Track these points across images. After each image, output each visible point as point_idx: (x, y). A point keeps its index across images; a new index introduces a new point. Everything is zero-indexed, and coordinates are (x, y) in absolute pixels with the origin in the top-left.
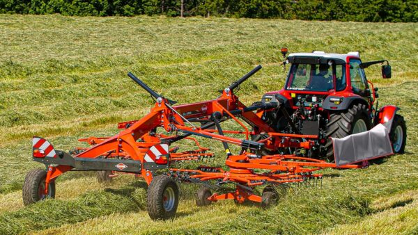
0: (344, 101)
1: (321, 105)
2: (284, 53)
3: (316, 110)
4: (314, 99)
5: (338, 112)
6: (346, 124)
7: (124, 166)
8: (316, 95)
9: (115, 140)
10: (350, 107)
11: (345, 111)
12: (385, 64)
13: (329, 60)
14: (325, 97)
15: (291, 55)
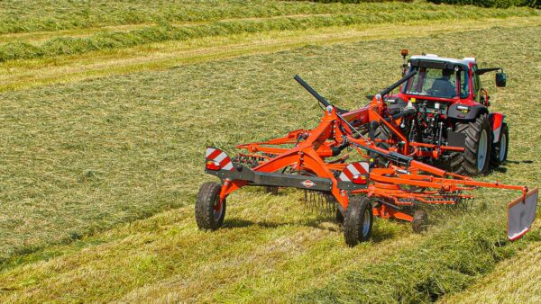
0: (472, 109)
1: (444, 112)
2: (405, 54)
3: (439, 118)
4: (437, 106)
5: (465, 121)
6: (474, 133)
7: (312, 184)
8: (439, 101)
9: (296, 153)
10: (478, 116)
11: (473, 121)
12: (500, 71)
13: (455, 65)
14: (449, 104)
15: (414, 57)
